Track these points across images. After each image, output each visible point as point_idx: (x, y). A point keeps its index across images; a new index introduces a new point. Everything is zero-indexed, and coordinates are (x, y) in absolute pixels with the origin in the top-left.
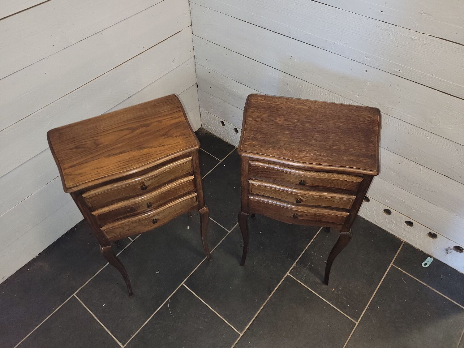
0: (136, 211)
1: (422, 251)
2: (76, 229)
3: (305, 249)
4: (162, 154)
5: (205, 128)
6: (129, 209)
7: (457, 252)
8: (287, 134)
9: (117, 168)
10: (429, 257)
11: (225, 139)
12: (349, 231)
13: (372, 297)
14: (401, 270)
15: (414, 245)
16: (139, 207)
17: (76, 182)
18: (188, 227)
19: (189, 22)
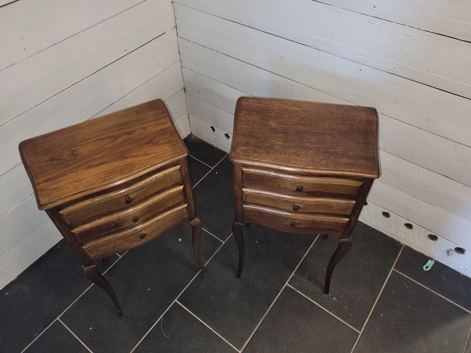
0: (121, 226)
1: (423, 254)
2: (58, 247)
3: (304, 258)
4: (147, 164)
5: (195, 135)
6: (113, 225)
7: (459, 253)
8: (281, 137)
9: (97, 180)
10: (430, 260)
11: (216, 145)
12: (349, 238)
13: (375, 305)
14: (402, 274)
15: (414, 248)
16: (124, 222)
17: (51, 198)
18: (180, 240)
19: (173, 24)
